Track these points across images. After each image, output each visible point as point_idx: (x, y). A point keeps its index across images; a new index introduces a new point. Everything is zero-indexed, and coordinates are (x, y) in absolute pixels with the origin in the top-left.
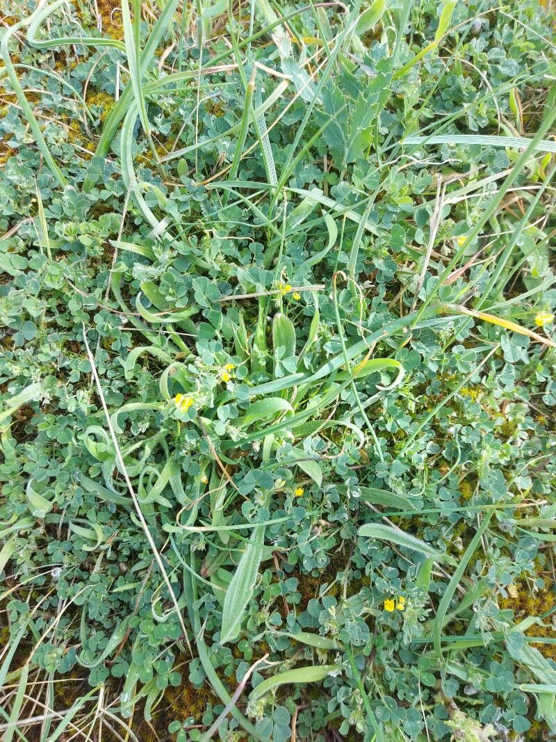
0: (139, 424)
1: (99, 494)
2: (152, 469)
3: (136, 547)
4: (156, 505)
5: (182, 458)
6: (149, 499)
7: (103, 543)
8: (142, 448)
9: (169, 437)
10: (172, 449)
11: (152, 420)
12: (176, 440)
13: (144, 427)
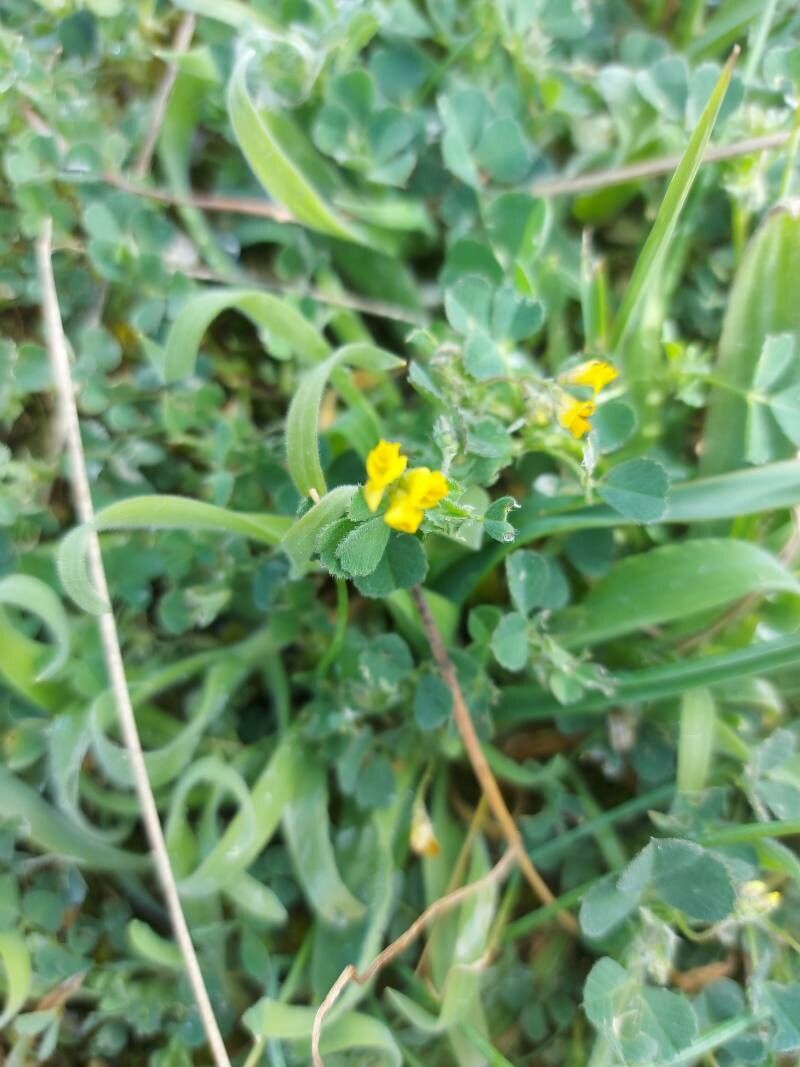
0: (191, 595)
1: (27, 830)
2: (222, 775)
3: (145, 1028)
4: (227, 909)
5: (337, 741)
6: (204, 884)
7: (29, 1008)
8: (195, 682)
9: (293, 657)
10: (301, 698)
11: (240, 585)
12: (322, 667)
13: (208, 603)
